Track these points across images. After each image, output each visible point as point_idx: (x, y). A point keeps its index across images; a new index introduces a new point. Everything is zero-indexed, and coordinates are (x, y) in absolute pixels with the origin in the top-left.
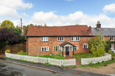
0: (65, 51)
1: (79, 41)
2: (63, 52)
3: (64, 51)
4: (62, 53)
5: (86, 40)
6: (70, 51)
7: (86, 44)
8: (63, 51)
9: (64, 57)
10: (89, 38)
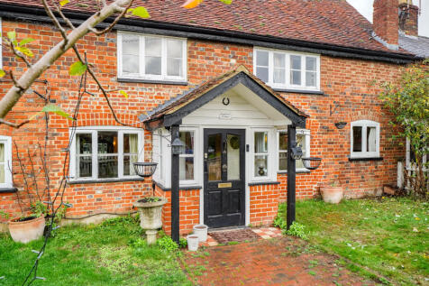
0: (198, 180)
1: (317, 88)
2: (175, 190)
3: (190, 176)
4: (166, 199)
5: (364, 89)
6: (251, 177)
7: (364, 123)
8: (183, 183)
9: (193, 246)
10: (385, 80)
